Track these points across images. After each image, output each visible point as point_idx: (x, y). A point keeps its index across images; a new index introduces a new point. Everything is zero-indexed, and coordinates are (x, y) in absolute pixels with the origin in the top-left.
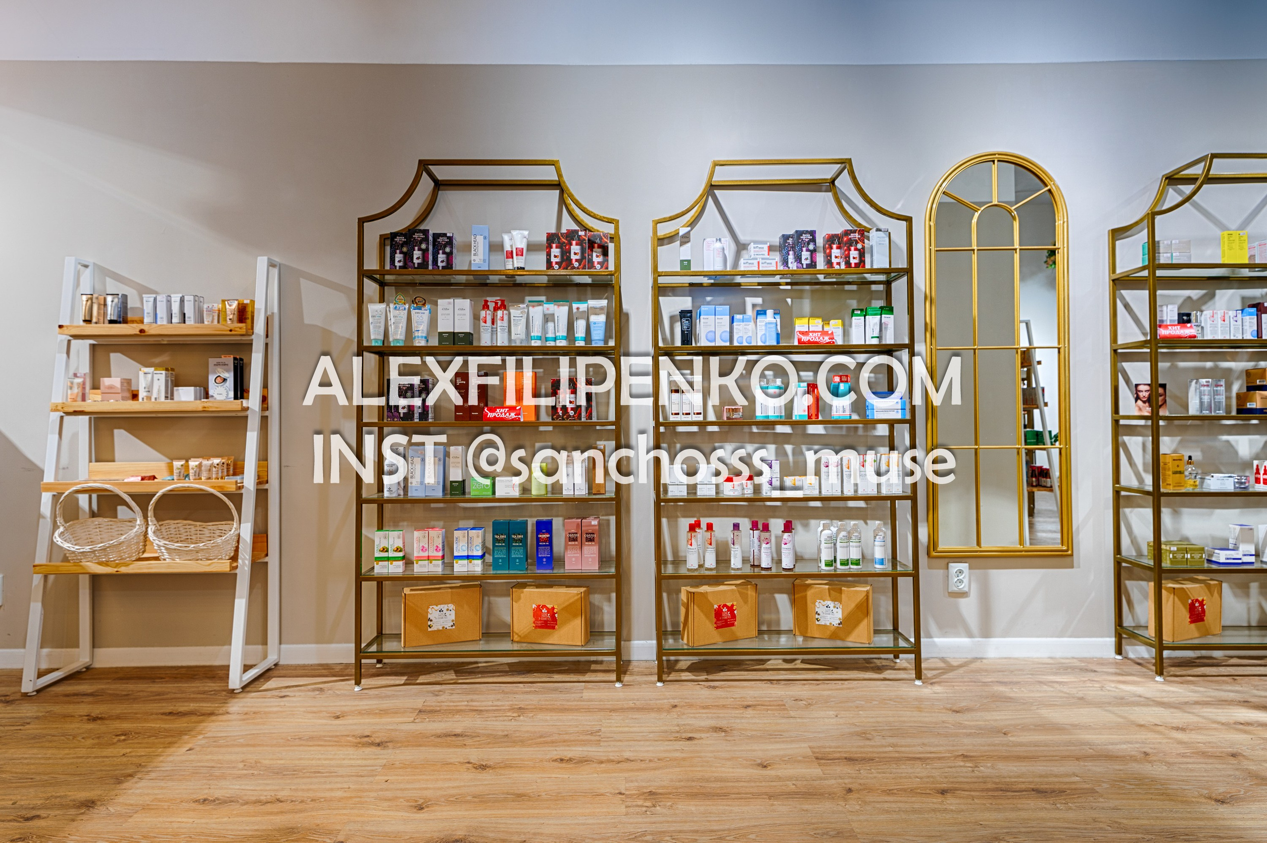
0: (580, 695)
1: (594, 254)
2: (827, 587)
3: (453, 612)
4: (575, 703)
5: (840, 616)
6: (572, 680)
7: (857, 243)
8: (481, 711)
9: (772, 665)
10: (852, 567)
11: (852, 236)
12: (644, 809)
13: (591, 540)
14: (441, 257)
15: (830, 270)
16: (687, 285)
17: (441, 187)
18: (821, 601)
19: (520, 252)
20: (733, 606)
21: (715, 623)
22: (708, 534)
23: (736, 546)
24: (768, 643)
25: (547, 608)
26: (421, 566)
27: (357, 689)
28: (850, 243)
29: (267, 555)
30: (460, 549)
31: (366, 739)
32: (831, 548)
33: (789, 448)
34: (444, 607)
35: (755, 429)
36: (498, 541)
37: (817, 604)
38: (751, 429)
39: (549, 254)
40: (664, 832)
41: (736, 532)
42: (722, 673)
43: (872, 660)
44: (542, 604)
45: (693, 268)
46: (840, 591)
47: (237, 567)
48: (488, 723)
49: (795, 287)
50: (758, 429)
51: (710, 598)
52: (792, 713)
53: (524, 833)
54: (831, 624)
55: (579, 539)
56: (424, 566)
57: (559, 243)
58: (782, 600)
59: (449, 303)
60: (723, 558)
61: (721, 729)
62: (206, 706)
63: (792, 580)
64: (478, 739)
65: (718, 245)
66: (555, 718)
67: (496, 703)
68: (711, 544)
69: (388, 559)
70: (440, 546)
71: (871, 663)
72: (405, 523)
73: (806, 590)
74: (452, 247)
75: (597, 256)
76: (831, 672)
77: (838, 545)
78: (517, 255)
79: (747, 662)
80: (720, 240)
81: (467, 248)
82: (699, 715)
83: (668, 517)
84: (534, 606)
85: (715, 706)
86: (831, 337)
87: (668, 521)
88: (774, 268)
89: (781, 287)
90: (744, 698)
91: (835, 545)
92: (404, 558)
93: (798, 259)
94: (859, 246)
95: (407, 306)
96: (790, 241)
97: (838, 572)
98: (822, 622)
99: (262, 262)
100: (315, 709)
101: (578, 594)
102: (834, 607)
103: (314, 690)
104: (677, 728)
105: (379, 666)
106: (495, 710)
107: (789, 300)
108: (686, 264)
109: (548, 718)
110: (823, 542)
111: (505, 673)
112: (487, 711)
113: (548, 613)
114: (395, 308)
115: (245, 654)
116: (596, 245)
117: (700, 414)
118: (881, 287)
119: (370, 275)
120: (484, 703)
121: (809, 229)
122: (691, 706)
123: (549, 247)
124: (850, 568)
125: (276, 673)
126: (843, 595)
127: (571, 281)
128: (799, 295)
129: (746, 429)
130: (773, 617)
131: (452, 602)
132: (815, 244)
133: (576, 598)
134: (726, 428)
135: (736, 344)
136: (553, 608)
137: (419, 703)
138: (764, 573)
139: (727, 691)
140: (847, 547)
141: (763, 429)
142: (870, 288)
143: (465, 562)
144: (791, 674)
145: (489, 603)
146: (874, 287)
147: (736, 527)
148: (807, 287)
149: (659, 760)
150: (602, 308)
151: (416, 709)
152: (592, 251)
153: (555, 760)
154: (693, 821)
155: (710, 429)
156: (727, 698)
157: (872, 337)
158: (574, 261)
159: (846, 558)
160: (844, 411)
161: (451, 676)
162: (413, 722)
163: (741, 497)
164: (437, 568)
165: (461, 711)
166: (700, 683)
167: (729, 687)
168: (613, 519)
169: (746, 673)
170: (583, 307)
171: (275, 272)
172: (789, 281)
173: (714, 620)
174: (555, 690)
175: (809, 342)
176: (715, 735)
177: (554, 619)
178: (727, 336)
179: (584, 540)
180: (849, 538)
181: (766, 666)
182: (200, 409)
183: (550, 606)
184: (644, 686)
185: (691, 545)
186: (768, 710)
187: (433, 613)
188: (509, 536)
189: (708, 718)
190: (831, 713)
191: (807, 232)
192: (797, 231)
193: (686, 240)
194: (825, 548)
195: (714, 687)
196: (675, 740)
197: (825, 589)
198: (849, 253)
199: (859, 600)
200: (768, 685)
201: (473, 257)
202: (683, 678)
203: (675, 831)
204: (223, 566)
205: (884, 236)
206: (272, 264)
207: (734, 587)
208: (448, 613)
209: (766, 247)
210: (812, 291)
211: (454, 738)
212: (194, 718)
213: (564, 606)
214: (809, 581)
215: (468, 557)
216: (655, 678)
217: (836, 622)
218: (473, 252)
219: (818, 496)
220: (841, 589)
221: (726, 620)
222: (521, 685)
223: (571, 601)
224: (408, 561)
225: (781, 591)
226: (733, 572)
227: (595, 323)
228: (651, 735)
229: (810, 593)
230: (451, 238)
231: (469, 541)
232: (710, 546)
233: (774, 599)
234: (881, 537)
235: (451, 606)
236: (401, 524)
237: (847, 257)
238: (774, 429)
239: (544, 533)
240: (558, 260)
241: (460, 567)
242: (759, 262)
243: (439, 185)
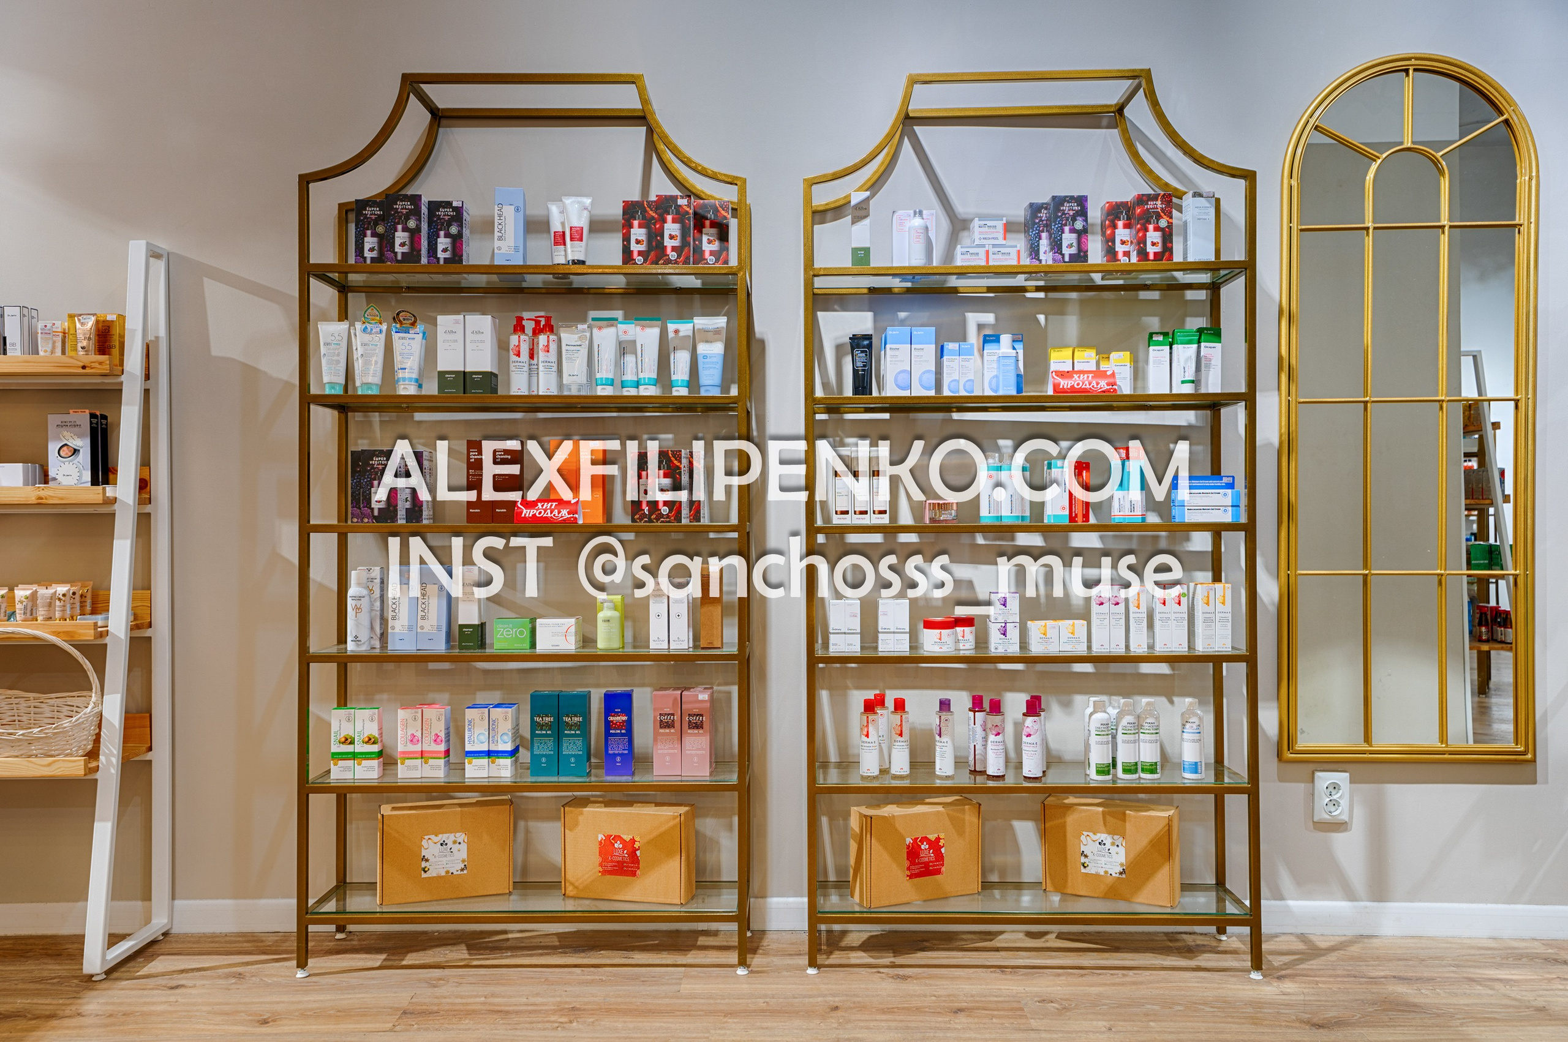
0: (676, 988)
1: (705, 238)
2: (1101, 809)
3: (464, 847)
4: (667, 1001)
5: (1123, 861)
6: (664, 962)
7: (1159, 217)
8: (507, 1012)
9: (1006, 941)
10: (1143, 775)
11: (1150, 205)
13: (698, 726)
14: (443, 242)
15: (1112, 266)
16: (866, 291)
17: (444, 122)
18: (1091, 834)
19: (577, 235)
20: (938, 839)
21: (908, 869)
22: (897, 717)
23: (944, 739)
24: (999, 903)
25: (623, 841)
26: (409, 768)
27: (300, 974)
28: (1147, 218)
29: (150, 749)
30: (476, 740)
32: (1107, 743)
34: (449, 838)
35: (980, 540)
36: (541, 727)
37: (1083, 838)
38: (974, 539)
39: (626, 238)
41: (944, 715)
42: (920, 954)
43: (1179, 937)
44: (614, 833)
45: (875, 262)
46: (1123, 818)
47: (97, 769)
48: (518, 1033)
49: (1052, 295)
50: (985, 538)
51: (900, 826)
52: (1033, 1023)
54: (1106, 872)
55: (677, 724)
56: (415, 768)
57: (644, 218)
58: (1026, 831)
59: (457, 322)
60: (922, 759)
62: (44, 1003)
63: (1042, 796)
65: (917, 222)
66: (631, 1025)
67: (532, 1000)
68: (901, 735)
69: (354, 756)
70: (442, 735)
71: (1177, 940)
72: (385, 696)
73: (1064, 815)
74: (461, 226)
75: (710, 242)
76: (1106, 955)
77: (1120, 737)
78: (572, 239)
79: (964, 937)
80: (921, 213)
81: (487, 227)
82: (875, 1023)
83: (830, 689)
84: (600, 837)
85: (903, 1008)
86: (1111, 380)
87: (831, 696)
88: (1015, 263)
89: (1028, 295)
90: (953, 995)
91: (1114, 737)
92: (380, 754)
93: (1056, 246)
94: (1163, 223)
95: (384, 327)
96: (1043, 214)
97: (1120, 784)
98: (1091, 870)
99: (137, 250)
100: (226, 1008)
101: (674, 818)
102: (1113, 844)
103: (228, 976)
105: (339, 936)
106: (530, 1012)
107: (1041, 318)
108: (861, 256)
109: (620, 1025)
110: (1093, 732)
111: (551, 949)
112: (517, 1012)
113: (624, 848)
114: (365, 330)
115: (111, 916)
116: (707, 223)
117: (884, 512)
118: (1202, 295)
119: (322, 273)
120: (513, 1000)
121: (1076, 194)
122: (862, 1008)
123: (627, 226)
124: (1140, 778)
125: (164, 947)
126: (1127, 824)
127: (667, 284)
128: (1059, 309)
129: (965, 538)
130: (1009, 859)
131: (463, 829)
132: (1086, 220)
133: (672, 823)
134: (930, 537)
135: (946, 392)
136: (633, 841)
137: (402, 998)
138: (991, 784)
139: (926, 985)
140: (1135, 742)
141: (995, 540)
142: (1183, 296)
143: (484, 761)
144: (1038, 958)
145: (527, 831)
146: (1190, 295)
147: (945, 705)
148: (1074, 295)
150: (717, 332)
151: (397, 1009)
152: (701, 232)
155: (904, 538)
156: (925, 996)
157: (1183, 382)
158: (669, 250)
159: (1132, 761)
160: (1132, 509)
161: (460, 953)
162: (391, 1030)
163: (953, 654)
164: (435, 772)
165: (474, 1012)
166: (882, 970)
167: (931, 977)
168: (735, 689)
169: (960, 954)
170: (685, 328)
171: (160, 267)
172: (1042, 283)
173: (906, 863)
174: (635, 978)
175: (1073, 390)
177: (634, 859)
178: (931, 379)
179: (685, 725)
180: (1137, 727)
181: (996, 943)
182: (33, 500)
183: (627, 838)
184: (785, 973)
185: (867, 736)
186: (993, 1016)
187: (430, 847)
188: (558, 719)
189: (889, 1028)
190: (1101, 1024)
191: (1072, 199)
192: (1054, 198)
193: (862, 213)
194: (1097, 743)
195: (905, 978)
197: (1097, 813)
198: (1145, 236)
199: (1154, 833)
200: (997, 974)
201: (497, 243)
202: (853, 961)
204: (72, 766)
205: (1208, 205)
206: (154, 254)
207: (940, 808)
208: (456, 847)
209: (1000, 225)
210: (1082, 302)
212: (22, 1023)
213: (652, 836)
214: (1071, 800)
215: (489, 754)
216: (805, 960)
217: (1115, 870)
218: (497, 234)
219: (1085, 654)
220: (1124, 814)
221: (926, 864)
222: (578, 970)
223: (663, 829)
224: (386, 758)
225: (1022, 817)
226: (938, 783)
227: (705, 357)
229: (1071, 819)
230: (459, 211)
231: (491, 727)
232: (900, 738)
233: (1012, 828)
234: (1195, 726)
235: (461, 837)
236: (378, 697)
237: (1142, 242)
238: (1013, 539)
239: (617, 714)
240: (642, 247)
241: (476, 771)
242: (987, 252)
243: (439, 117)
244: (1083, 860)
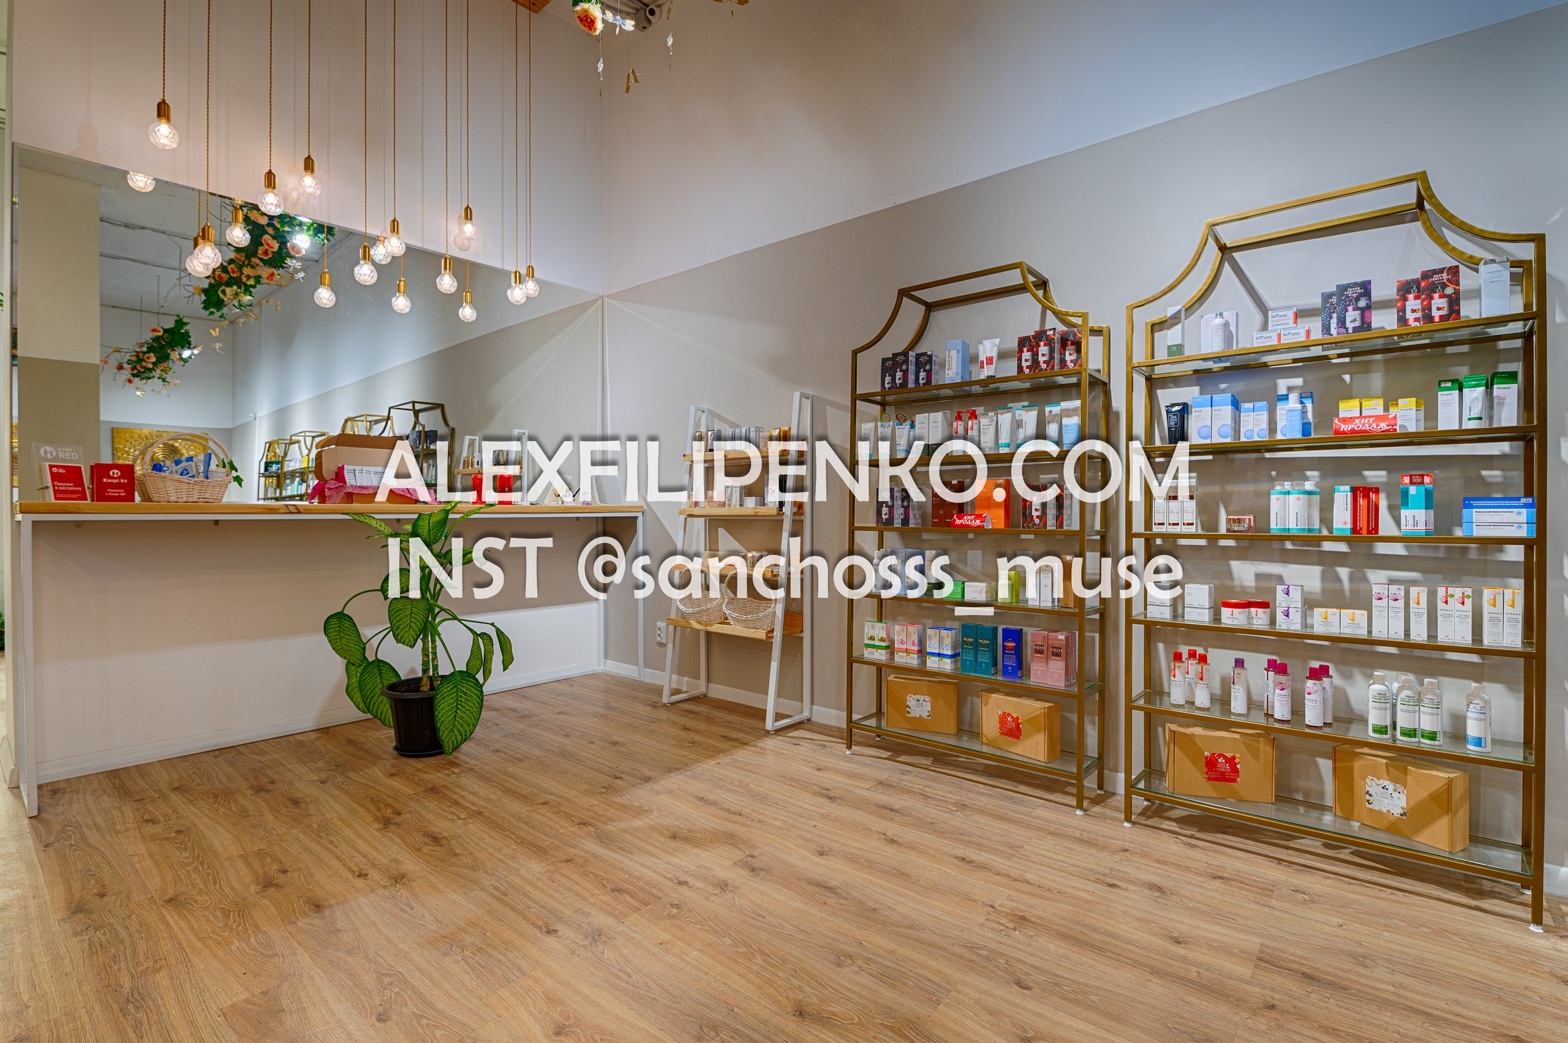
0: (1031, 810)
1: (1067, 353)
2: (1384, 761)
3: (929, 704)
4: (1020, 816)
5: (1405, 805)
6: (1035, 795)
7: (1444, 286)
8: (929, 797)
9: (1301, 844)
10: (1422, 740)
11: (1436, 278)
12: (1002, 928)
13: (1058, 655)
14: (922, 375)
15: (1404, 330)
16: (1191, 372)
17: (933, 309)
18: (1375, 779)
19: (990, 361)
20: (1234, 758)
21: (1206, 773)
22: (1199, 667)
23: (1236, 687)
24: (1301, 817)
25: (1012, 717)
26: (900, 657)
27: (848, 752)
28: (1432, 289)
29: (802, 631)
30: (932, 646)
31: (826, 792)
32: (1385, 709)
33: (1343, 572)
34: (921, 698)
35: (1289, 545)
36: (967, 643)
37: (1368, 781)
38: (1284, 544)
39: (1020, 359)
40: (1003, 954)
41: (1238, 670)
42: (1219, 835)
44: (1008, 711)
45: (1188, 353)
46: (1405, 772)
47: (772, 637)
48: (927, 809)
49: (1355, 359)
50: (1293, 545)
51: (1199, 742)
52: (1274, 902)
53: (881, 904)
54: (1389, 811)
55: (1045, 652)
56: (903, 657)
57: (1030, 345)
58: (1325, 765)
59: (925, 417)
60: (1223, 700)
61: (1159, 889)
62: (746, 738)
63: (1332, 744)
64: (907, 818)
65: (1219, 321)
66: (988, 823)
67: (946, 794)
68: (1202, 679)
69: (874, 647)
70: (916, 641)
72: (902, 618)
73: (1352, 760)
74: (931, 365)
75: (1070, 354)
77: (1399, 707)
78: (987, 364)
79: (1266, 833)
80: (1221, 314)
81: (943, 366)
82: (1146, 867)
83: (1165, 642)
84: (1000, 712)
85: (1176, 864)
86: (1393, 422)
87: (1166, 647)
89: (1334, 361)
90: (1223, 867)
91: (1394, 706)
92: (887, 648)
93: (1342, 323)
94: (1449, 291)
95: (891, 423)
96: (1334, 300)
97: (1399, 744)
98: (1375, 806)
99: (797, 395)
100: (809, 759)
101: (1041, 709)
102: (1395, 790)
103: (819, 745)
104: (1107, 871)
105: (877, 739)
106: (940, 800)
107: (1347, 378)
108: (1176, 350)
109: (982, 821)
110: (1371, 700)
111: (976, 772)
112: (933, 798)
113: (1013, 721)
114: (882, 426)
115: (776, 705)
116: (1069, 343)
117: (1192, 524)
118: (1518, 343)
119: (867, 398)
120: (936, 792)
121: (1359, 280)
122: (1145, 855)
123: (1021, 351)
124: (1420, 742)
125: (805, 726)
126: (1409, 777)
127: (1055, 382)
128: (1366, 368)
129: (1276, 545)
130: (1313, 786)
131: (929, 695)
132: (1370, 299)
133: (1039, 712)
134: (1246, 543)
135: (1243, 439)
136: (1018, 718)
137: (883, 776)
138: (1277, 725)
139: (1207, 855)
140: (1414, 712)
141: (1303, 546)
142: (1496, 346)
143: (937, 659)
144: (1320, 862)
145: (972, 703)
146: (1502, 345)
147: (1239, 663)
148: (1379, 357)
149: (1059, 892)
150: (1075, 410)
151: (877, 780)
152: (1065, 349)
153: (957, 858)
154: (1042, 958)
155: (1223, 543)
156: (1199, 861)
157: (1469, 419)
158: (1041, 363)
159: (1412, 727)
160: (1415, 524)
161: (927, 761)
162: (868, 789)
163: (1246, 627)
164: (913, 661)
165: (913, 792)
166: (1180, 837)
167: (1215, 851)
168: (1097, 636)
169: (1253, 843)
170: (1056, 409)
171: (807, 404)
172: (1347, 351)
173: (1205, 769)
174: (1010, 799)
175: (1353, 431)
176: (1147, 891)
177: (1019, 729)
178: (1229, 430)
179: (1050, 653)
180: (1418, 701)
181: (1291, 844)
182: (753, 513)
183: (1015, 716)
184: (1109, 821)
185: (1174, 676)
186: (1243, 889)
187: (911, 700)
188: (976, 641)
189: (1155, 873)
190: (1336, 920)
191: (1355, 285)
192: (1338, 286)
193: (1175, 321)
194: (1374, 708)
195: (1194, 846)
196: (1094, 882)
197: (1381, 763)
198: (1430, 304)
199: (1434, 789)
200: (1274, 865)
201: (947, 372)
202: (1163, 826)
203: (1014, 958)
204: (761, 635)
205: (1502, 269)
206: (804, 396)
207: (1237, 736)
208: (924, 703)
209: (1290, 314)
210: (1386, 361)
211: (888, 812)
212: (735, 744)
213: (1028, 717)
214: (1366, 750)
215: (939, 655)
216: (1122, 816)
217: (1397, 811)
218: (947, 367)
219: (1366, 637)
220: (1406, 769)
221: (1223, 773)
222: (982, 786)
223: (1035, 714)
224: (890, 648)
225: (1324, 756)
226: (1233, 718)
227: (1066, 426)
228: (1072, 868)
229: (1358, 765)
230: (930, 356)
231: (941, 641)
232: (1200, 682)
233: (1316, 764)
234: (1478, 707)
235: (928, 698)
236: (898, 618)
237: (1428, 307)
238: (1319, 546)
239: (1009, 642)
240: (1028, 364)
241: (932, 663)
242: (1279, 335)
243: (930, 307)
244: (1368, 797)
